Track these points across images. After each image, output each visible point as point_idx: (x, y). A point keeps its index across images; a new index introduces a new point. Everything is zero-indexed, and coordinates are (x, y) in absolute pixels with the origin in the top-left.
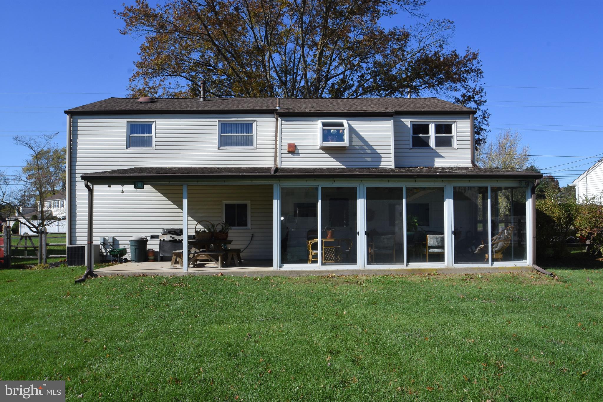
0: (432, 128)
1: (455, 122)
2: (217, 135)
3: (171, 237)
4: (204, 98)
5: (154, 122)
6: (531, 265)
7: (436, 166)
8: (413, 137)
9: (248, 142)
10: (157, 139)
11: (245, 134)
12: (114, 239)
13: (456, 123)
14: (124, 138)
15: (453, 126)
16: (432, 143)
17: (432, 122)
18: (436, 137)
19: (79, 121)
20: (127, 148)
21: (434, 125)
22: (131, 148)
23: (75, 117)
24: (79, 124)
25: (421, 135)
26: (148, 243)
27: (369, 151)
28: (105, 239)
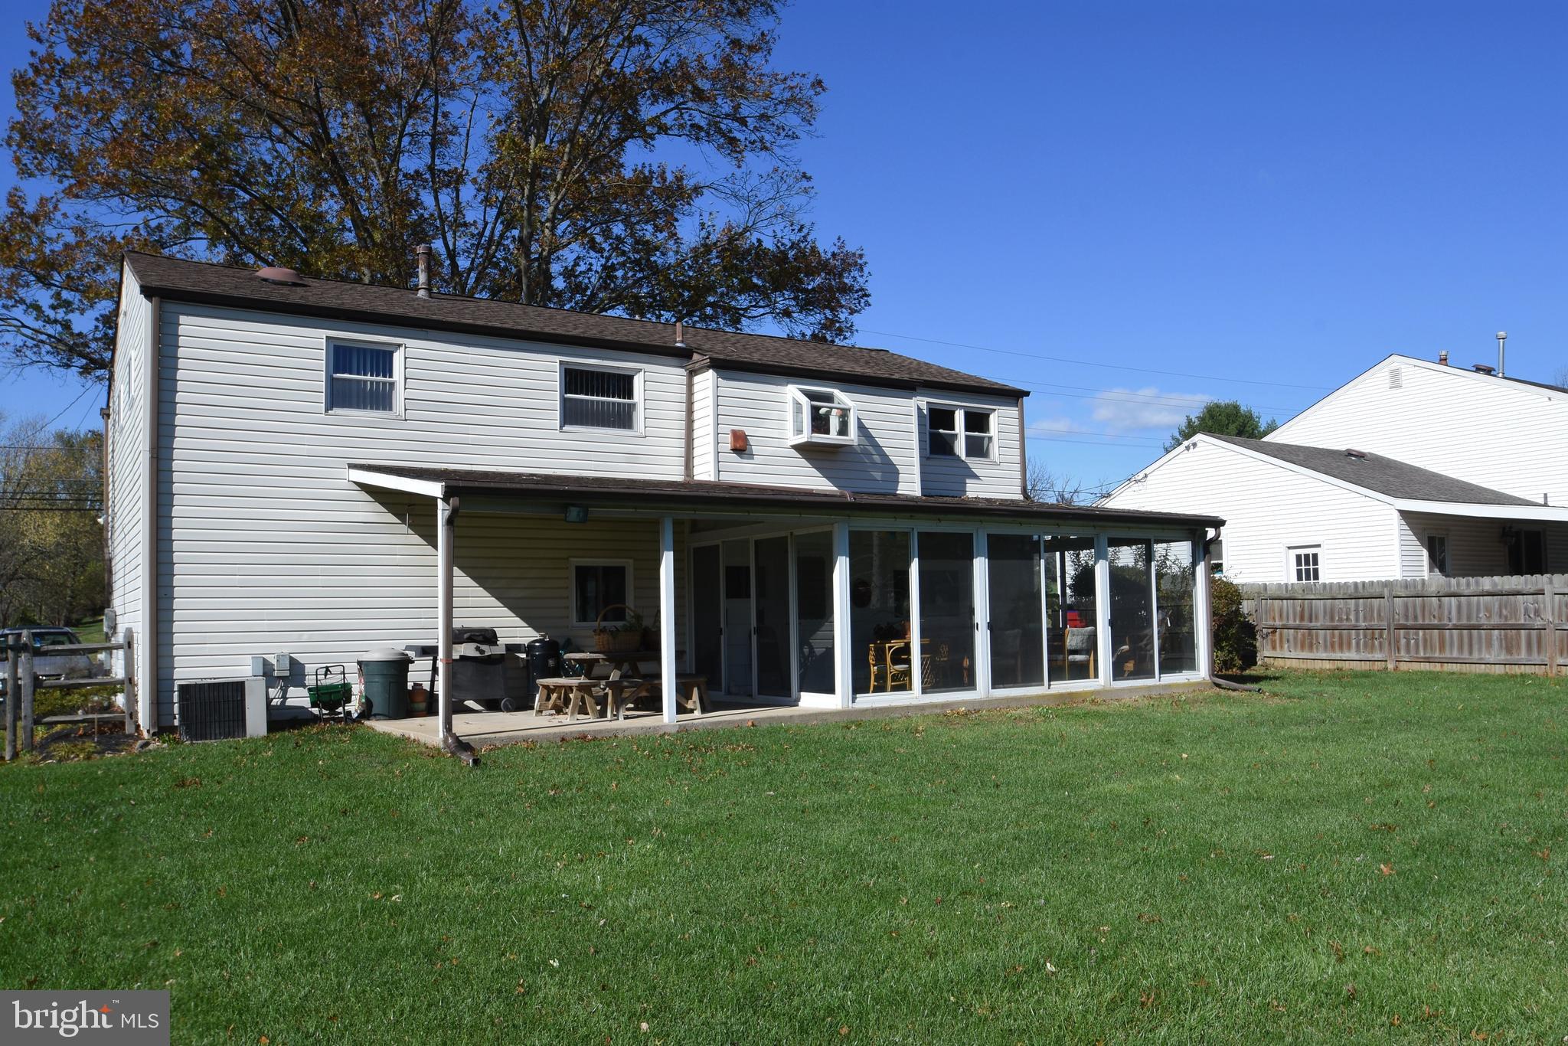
0: (959, 418)
1: (994, 410)
2: (557, 396)
3: (477, 649)
4: (429, 290)
5: (399, 346)
6: (1208, 678)
7: (970, 494)
8: (930, 433)
9: (623, 419)
10: (411, 394)
11: (616, 400)
12: (293, 662)
13: (996, 412)
14: (320, 383)
15: (991, 417)
16: (960, 448)
17: (961, 407)
18: (967, 437)
19: (183, 319)
20: (327, 410)
21: (962, 412)
22: (336, 411)
23: (171, 307)
24: (182, 330)
25: (941, 431)
26: (411, 667)
27: (877, 458)
28: (266, 663)
